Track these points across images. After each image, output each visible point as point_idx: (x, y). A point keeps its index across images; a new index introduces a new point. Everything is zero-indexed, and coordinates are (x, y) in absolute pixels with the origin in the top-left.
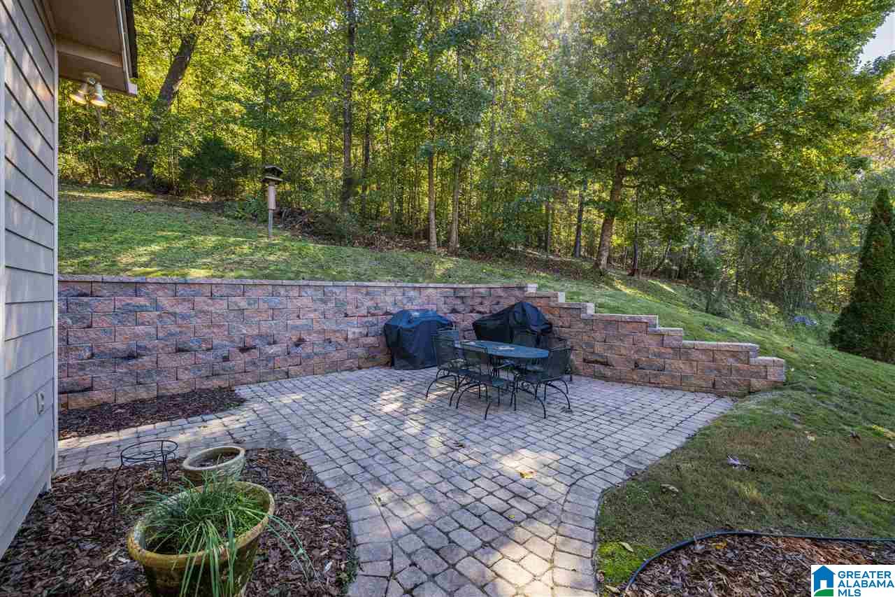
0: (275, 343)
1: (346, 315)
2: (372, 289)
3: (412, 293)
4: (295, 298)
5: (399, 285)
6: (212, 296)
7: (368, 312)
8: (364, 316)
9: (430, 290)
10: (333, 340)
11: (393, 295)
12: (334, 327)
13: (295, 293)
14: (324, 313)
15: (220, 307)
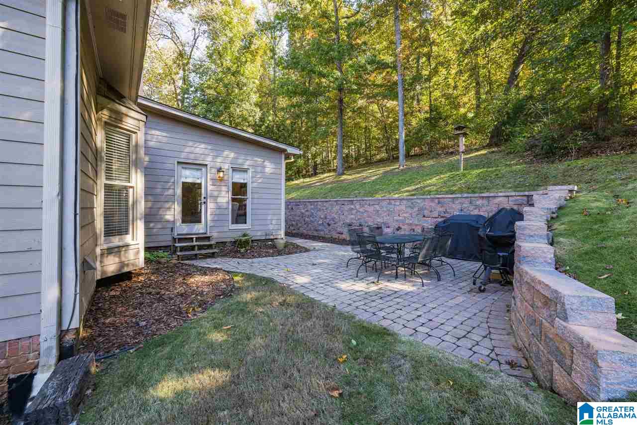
0: (389, 227)
1: (424, 216)
2: (442, 199)
3: (479, 202)
4: (398, 206)
5: (465, 195)
6: (369, 205)
7: (439, 215)
8: (436, 218)
9: (501, 199)
10: (415, 230)
11: (462, 203)
12: (416, 222)
13: (398, 203)
14: (411, 214)
15: (371, 209)
